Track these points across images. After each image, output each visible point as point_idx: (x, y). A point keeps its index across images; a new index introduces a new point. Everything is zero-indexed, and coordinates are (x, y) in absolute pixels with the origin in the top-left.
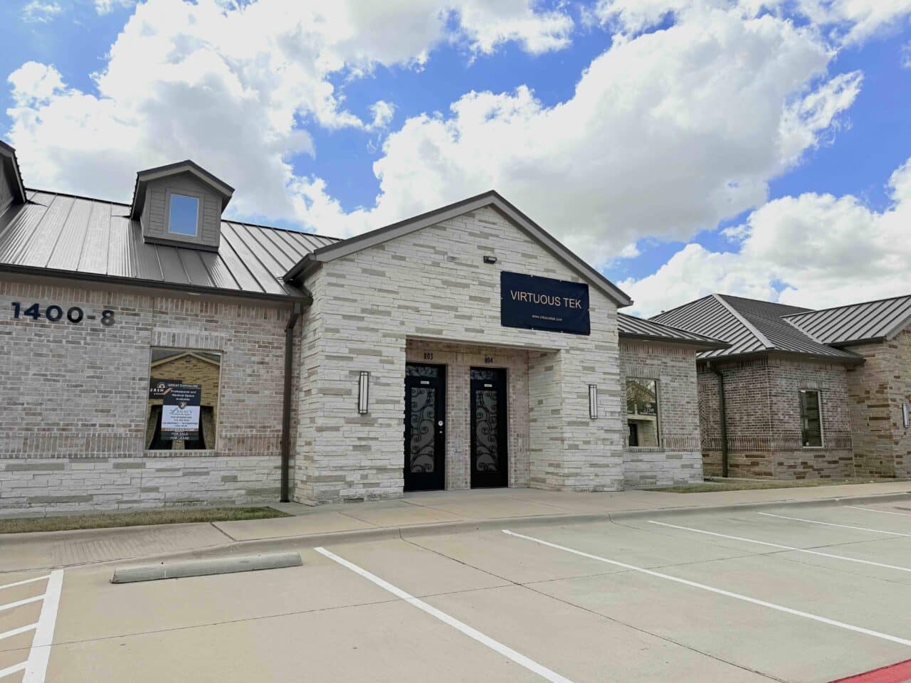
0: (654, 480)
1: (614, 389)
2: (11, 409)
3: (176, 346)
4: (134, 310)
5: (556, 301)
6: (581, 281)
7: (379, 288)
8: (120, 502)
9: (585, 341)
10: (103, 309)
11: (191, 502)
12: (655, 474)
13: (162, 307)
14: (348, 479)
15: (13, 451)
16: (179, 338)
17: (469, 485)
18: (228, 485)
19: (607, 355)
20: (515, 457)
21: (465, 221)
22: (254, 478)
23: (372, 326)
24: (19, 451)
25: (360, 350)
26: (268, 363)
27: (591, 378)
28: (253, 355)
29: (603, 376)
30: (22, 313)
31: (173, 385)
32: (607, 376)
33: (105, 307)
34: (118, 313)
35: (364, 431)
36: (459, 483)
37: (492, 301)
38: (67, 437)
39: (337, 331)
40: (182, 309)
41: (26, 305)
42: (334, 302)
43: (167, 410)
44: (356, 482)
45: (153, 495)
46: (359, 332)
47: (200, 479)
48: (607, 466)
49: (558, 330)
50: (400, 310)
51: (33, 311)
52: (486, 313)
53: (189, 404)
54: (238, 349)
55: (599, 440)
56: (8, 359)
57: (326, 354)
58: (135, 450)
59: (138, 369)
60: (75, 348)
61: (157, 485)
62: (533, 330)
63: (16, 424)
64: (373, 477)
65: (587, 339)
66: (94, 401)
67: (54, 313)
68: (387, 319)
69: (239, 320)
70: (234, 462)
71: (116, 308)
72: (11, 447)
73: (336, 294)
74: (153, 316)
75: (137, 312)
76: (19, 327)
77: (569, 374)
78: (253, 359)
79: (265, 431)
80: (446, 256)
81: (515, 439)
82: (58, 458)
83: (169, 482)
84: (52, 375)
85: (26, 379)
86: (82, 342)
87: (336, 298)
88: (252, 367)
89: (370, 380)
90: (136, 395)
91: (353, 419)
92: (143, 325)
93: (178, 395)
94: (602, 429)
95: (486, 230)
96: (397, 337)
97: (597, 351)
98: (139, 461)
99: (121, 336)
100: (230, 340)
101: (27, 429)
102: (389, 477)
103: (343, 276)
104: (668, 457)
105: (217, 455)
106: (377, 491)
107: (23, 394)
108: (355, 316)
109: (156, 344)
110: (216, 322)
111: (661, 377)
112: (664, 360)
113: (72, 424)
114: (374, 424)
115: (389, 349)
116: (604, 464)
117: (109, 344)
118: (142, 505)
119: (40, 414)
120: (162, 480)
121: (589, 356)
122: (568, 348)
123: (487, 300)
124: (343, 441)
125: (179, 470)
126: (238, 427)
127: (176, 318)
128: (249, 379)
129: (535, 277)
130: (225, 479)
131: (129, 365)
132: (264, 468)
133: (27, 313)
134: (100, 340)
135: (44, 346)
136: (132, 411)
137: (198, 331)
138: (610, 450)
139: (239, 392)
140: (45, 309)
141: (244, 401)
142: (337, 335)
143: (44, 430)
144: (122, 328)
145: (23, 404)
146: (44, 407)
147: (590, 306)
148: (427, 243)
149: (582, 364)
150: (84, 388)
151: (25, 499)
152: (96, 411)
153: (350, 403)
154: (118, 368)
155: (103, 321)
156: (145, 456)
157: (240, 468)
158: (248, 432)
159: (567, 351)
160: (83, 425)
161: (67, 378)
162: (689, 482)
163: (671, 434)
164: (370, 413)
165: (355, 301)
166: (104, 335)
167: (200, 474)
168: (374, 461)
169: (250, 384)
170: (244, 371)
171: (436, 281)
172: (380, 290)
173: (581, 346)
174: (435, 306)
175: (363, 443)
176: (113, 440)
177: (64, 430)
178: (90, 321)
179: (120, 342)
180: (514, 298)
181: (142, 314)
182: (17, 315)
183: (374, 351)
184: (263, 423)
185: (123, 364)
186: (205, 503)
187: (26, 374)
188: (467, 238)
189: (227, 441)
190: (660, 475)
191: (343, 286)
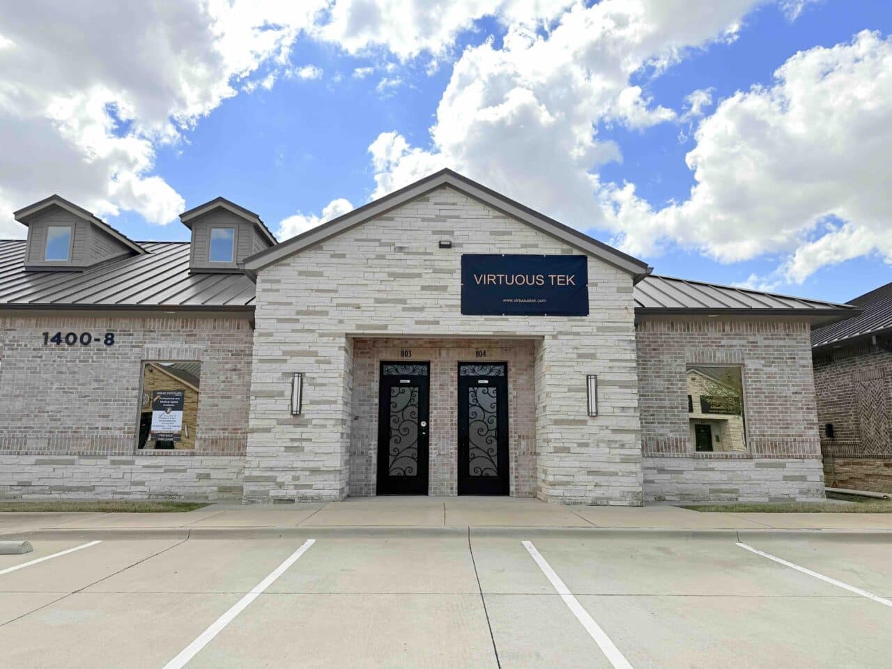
0: (734, 495)
1: (629, 379)
2: (41, 416)
3: (161, 359)
4: (129, 331)
5: (539, 280)
6: (576, 253)
7: (316, 288)
8: (114, 493)
9: (581, 324)
10: (106, 332)
11: (171, 495)
12: (736, 487)
13: (150, 326)
14: (279, 480)
15: (40, 449)
16: (163, 351)
17: (455, 491)
18: (204, 482)
19: (616, 338)
20: (516, 461)
21: (416, 207)
22: (225, 476)
23: (307, 327)
24: (44, 449)
25: (294, 352)
26: (240, 370)
27: (589, 367)
28: (227, 363)
29: (611, 364)
30: (49, 340)
31: (161, 393)
32: (617, 364)
33: (107, 330)
34: (117, 335)
35: (297, 432)
36: (443, 489)
37: (449, 289)
38: (77, 438)
39: (271, 335)
40: (167, 326)
41: (52, 334)
42: (269, 307)
43: (157, 416)
44: (286, 483)
45: (140, 488)
46: (294, 334)
47: (179, 476)
48: (616, 474)
49: (542, 314)
50: (339, 308)
51: (56, 339)
52: (441, 302)
53: (174, 409)
54: (213, 358)
55: (603, 441)
56: (40, 377)
57: (259, 358)
58: (127, 449)
59: (131, 380)
60: (86, 366)
61: (144, 480)
62: (504, 316)
63: (44, 428)
64: (305, 479)
65: (584, 321)
66: (97, 409)
67: (71, 339)
68: (325, 319)
69: (215, 332)
70: (209, 461)
71: (116, 331)
72: (39, 446)
73: (271, 299)
74: (144, 335)
75: (131, 333)
76: (48, 352)
77: (555, 364)
78: (227, 366)
79: (237, 433)
80: (392, 248)
81: (515, 441)
82: (71, 455)
83: (154, 477)
84: (69, 388)
85: (51, 392)
86: (90, 360)
87: (270, 303)
88: (225, 374)
89: (304, 381)
90: (129, 403)
91: (285, 420)
92: (136, 342)
93: (165, 402)
94: (607, 428)
95: (443, 213)
96: (335, 335)
97: (600, 333)
98: (130, 458)
99: (119, 354)
100: (206, 351)
101: (51, 432)
102: (322, 479)
103: (278, 281)
104: (758, 465)
105: (193, 454)
106: (309, 493)
107: (48, 405)
108: (291, 319)
109: (145, 358)
110: (195, 335)
111: (746, 362)
112: (751, 339)
113: (81, 428)
114: (307, 425)
115: (327, 349)
116: (610, 472)
117: (109, 361)
118: (131, 497)
119: (60, 420)
120: (148, 476)
121: (586, 341)
122: (555, 333)
123: (445, 288)
124: (274, 442)
125: (161, 467)
126: (212, 429)
127: (162, 335)
128: (222, 385)
129: (507, 256)
130: (200, 477)
131: (124, 377)
132: (234, 467)
133: (53, 340)
134: (103, 358)
135: (63, 365)
136: (125, 416)
137: (180, 345)
138: (620, 455)
139: (213, 397)
140: (65, 336)
141: (217, 405)
142: (271, 339)
143: (62, 432)
144: (120, 346)
145: (48, 412)
146: (62, 414)
147: (589, 281)
148: (370, 237)
149: (575, 351)
150: (90, 398)
151: (48, 487)
152: (99, 416)
153: (283, 404)
154: (116, 381)
155: (106, 342)
156: (134, 454)
157: (212, 467)
158: (222, 434)
159: (555, 337)
160: (90, 428)
161: (79, 390)
162: (798, 500)
163: (764, 436)
164: (304, 414)
165: (290, 304)
166: (106, 353)
167: (179, 471)
168: (306, 463)
169: (223, 389)
170: (218, 378)
171: (381, 274)
172: (318, 291)
173: (575, 329)
174: (378, 301)
175: (296, 444)
176: (110, 440)
177: (75, 432)
178: (96, 343)
179: (118, 358)
180: (478, 283)
181: (135, 334)
182: (46, 343)
183: (309, 352)
184: (235, 425)
185: (120, 377)
186: (183, 497)
187: (51, 388)
188: (420, 224)
189: (202, 441)
190: (743, 488)
191: (278, 290)
